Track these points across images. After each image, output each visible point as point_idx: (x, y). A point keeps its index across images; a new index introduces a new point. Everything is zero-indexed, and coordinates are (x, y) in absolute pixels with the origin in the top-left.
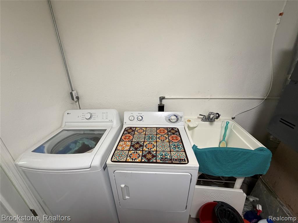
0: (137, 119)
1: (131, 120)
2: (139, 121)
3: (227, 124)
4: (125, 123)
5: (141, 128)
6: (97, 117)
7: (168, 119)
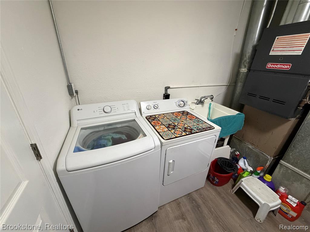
0: (154, 107)
1: (148, 109)
2: (156, 109)
3: (210, 105)
4: (144, 112)
5: (159, 115)
6: (118, 109)
7: (178, 104)
